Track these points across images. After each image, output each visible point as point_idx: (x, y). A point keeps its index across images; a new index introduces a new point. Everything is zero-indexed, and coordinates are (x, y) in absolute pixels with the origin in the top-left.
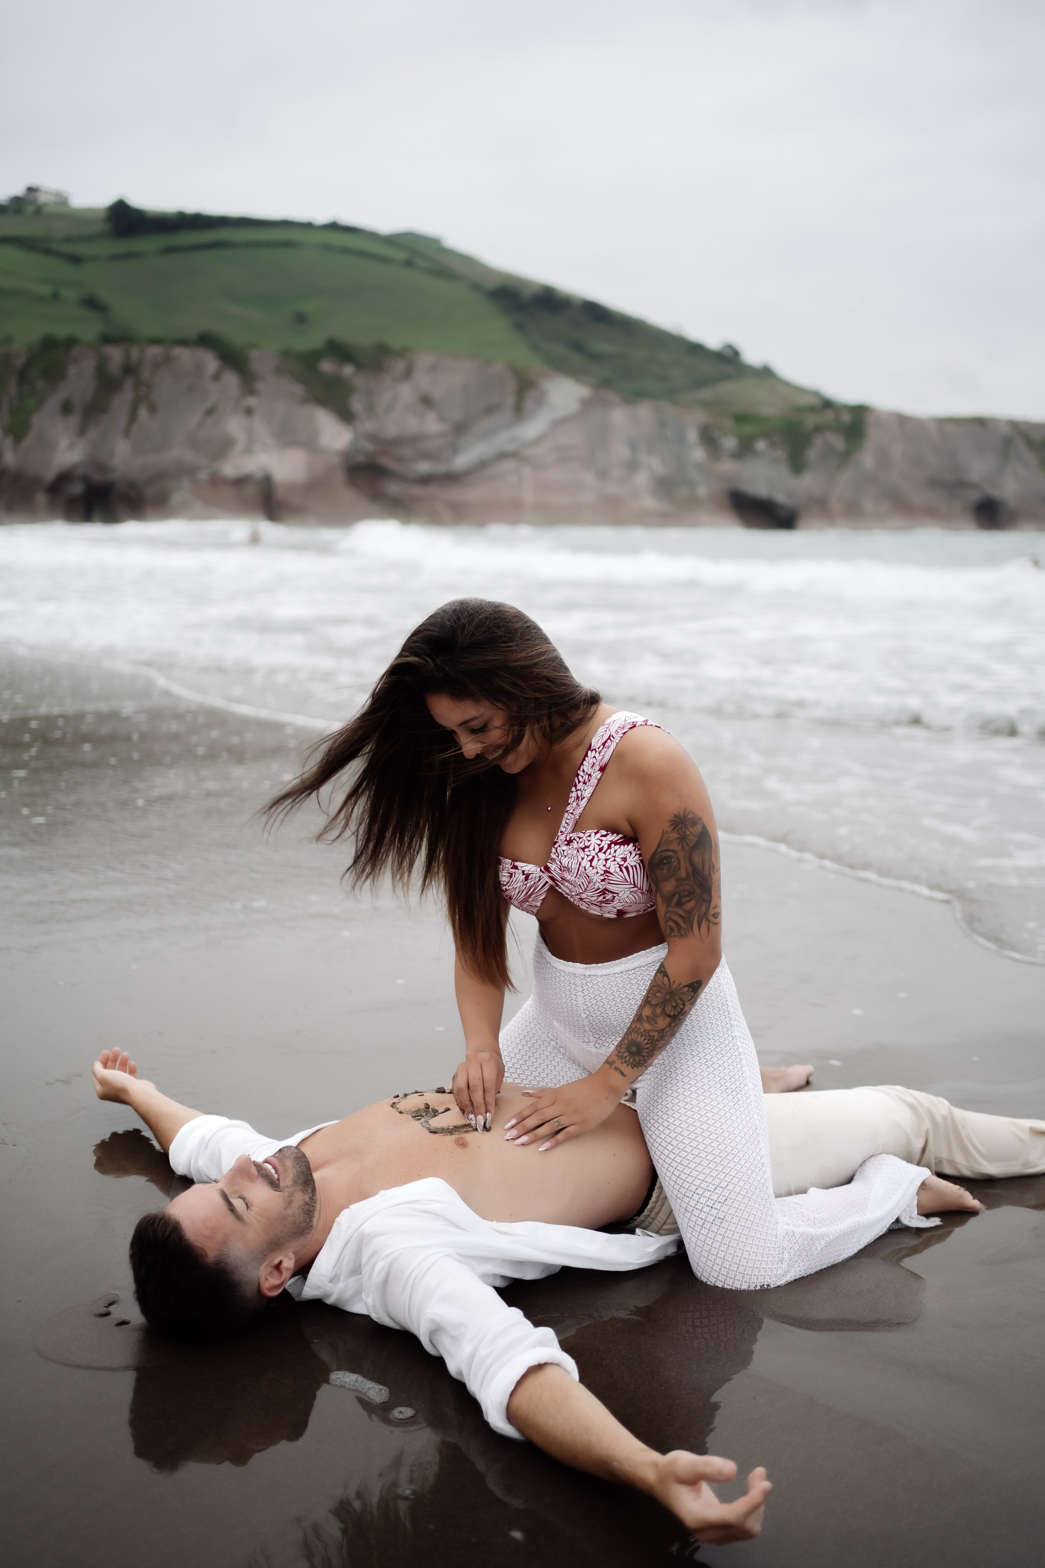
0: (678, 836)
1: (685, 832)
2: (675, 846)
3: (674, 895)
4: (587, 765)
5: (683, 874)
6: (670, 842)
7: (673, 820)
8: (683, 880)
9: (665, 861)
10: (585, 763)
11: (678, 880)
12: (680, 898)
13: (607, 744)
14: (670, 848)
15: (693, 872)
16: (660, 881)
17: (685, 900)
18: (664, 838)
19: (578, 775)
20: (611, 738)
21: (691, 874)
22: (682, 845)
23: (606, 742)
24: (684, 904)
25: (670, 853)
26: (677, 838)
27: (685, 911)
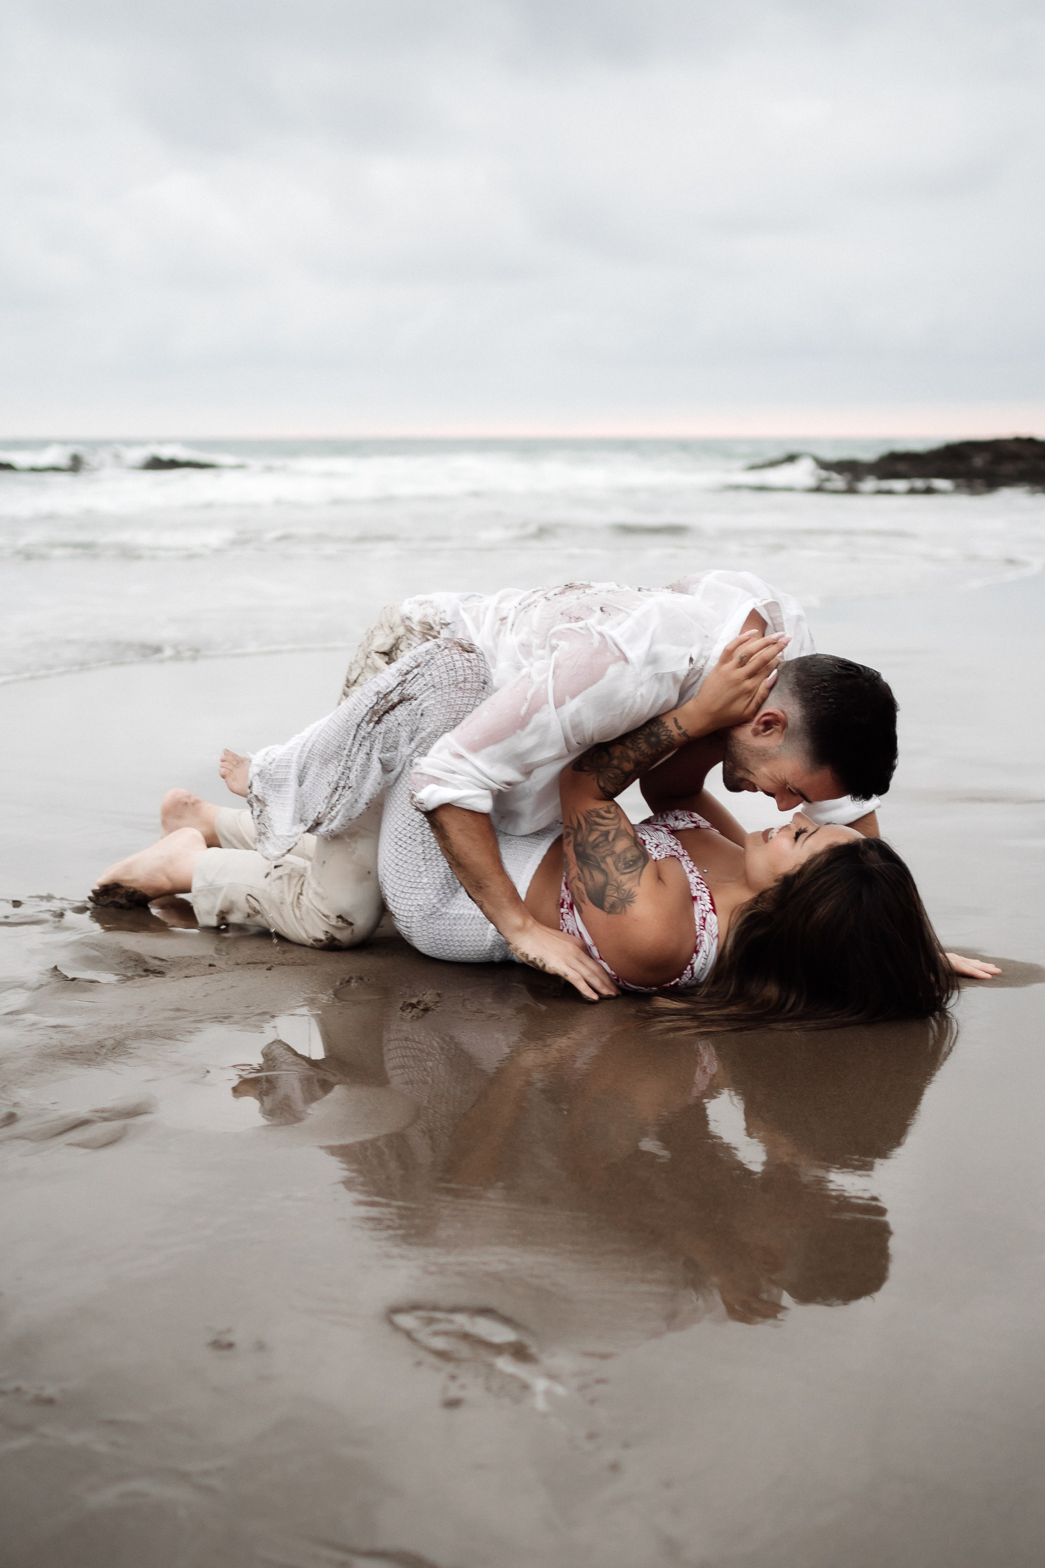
0: (624, 887)
1: (618, 894)
2: (624, 878)
3: (614, 840)
4: (706, 898)
5: (609, 860)
6: (630, 879)
7: (633, 897)
8: (609, 855)
9: (631, 863)
10: (709, 898)
11: (613, 853)
12: (607, 839)
13: (703, 921)
14: (629, 875)
15: (600, 865)
16: (632, 846)
17: (601, 839)
18: (637, 880)
19: (706, 887)
20: (702, 927)
21: (601, 863)
22: (617, 883)
23: (704, 922)
24: (601, 836)
25: (628, 870)
26: (623, 885)
27: (597, 830)
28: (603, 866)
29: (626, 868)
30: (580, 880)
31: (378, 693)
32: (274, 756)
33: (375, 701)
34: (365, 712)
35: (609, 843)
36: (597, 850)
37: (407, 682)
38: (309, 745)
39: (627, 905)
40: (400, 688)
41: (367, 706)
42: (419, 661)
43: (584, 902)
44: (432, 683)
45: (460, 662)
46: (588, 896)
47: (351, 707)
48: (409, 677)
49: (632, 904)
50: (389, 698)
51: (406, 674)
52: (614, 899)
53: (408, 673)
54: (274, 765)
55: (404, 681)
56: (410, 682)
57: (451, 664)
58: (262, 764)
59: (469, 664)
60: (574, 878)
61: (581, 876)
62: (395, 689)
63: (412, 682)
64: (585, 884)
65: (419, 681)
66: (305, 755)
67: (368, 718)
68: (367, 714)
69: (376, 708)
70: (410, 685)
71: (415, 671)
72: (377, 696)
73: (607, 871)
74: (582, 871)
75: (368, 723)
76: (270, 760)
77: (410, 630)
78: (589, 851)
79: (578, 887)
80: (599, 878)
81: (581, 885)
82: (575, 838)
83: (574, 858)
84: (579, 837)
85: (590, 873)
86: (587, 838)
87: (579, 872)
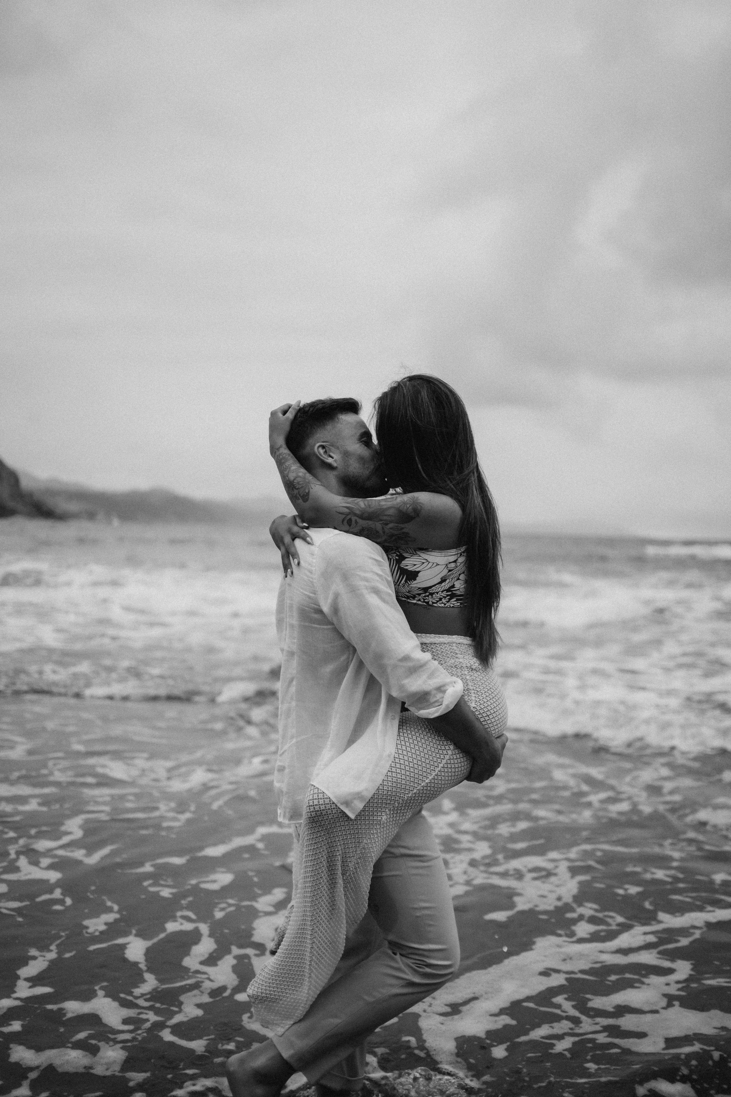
36: (371, 507)
46: (401, 523)
52: (410, 508)
60: (383, 528)
61: (385, 522)
78: (371, 510)
79: (391, 528)
80: (391, 512)
81: (391, 525)
82: (355, 515)
83: (370, 522)
84: (358, 512)
85: (386, 515)
86: (361, 508)
87: (381, 522)
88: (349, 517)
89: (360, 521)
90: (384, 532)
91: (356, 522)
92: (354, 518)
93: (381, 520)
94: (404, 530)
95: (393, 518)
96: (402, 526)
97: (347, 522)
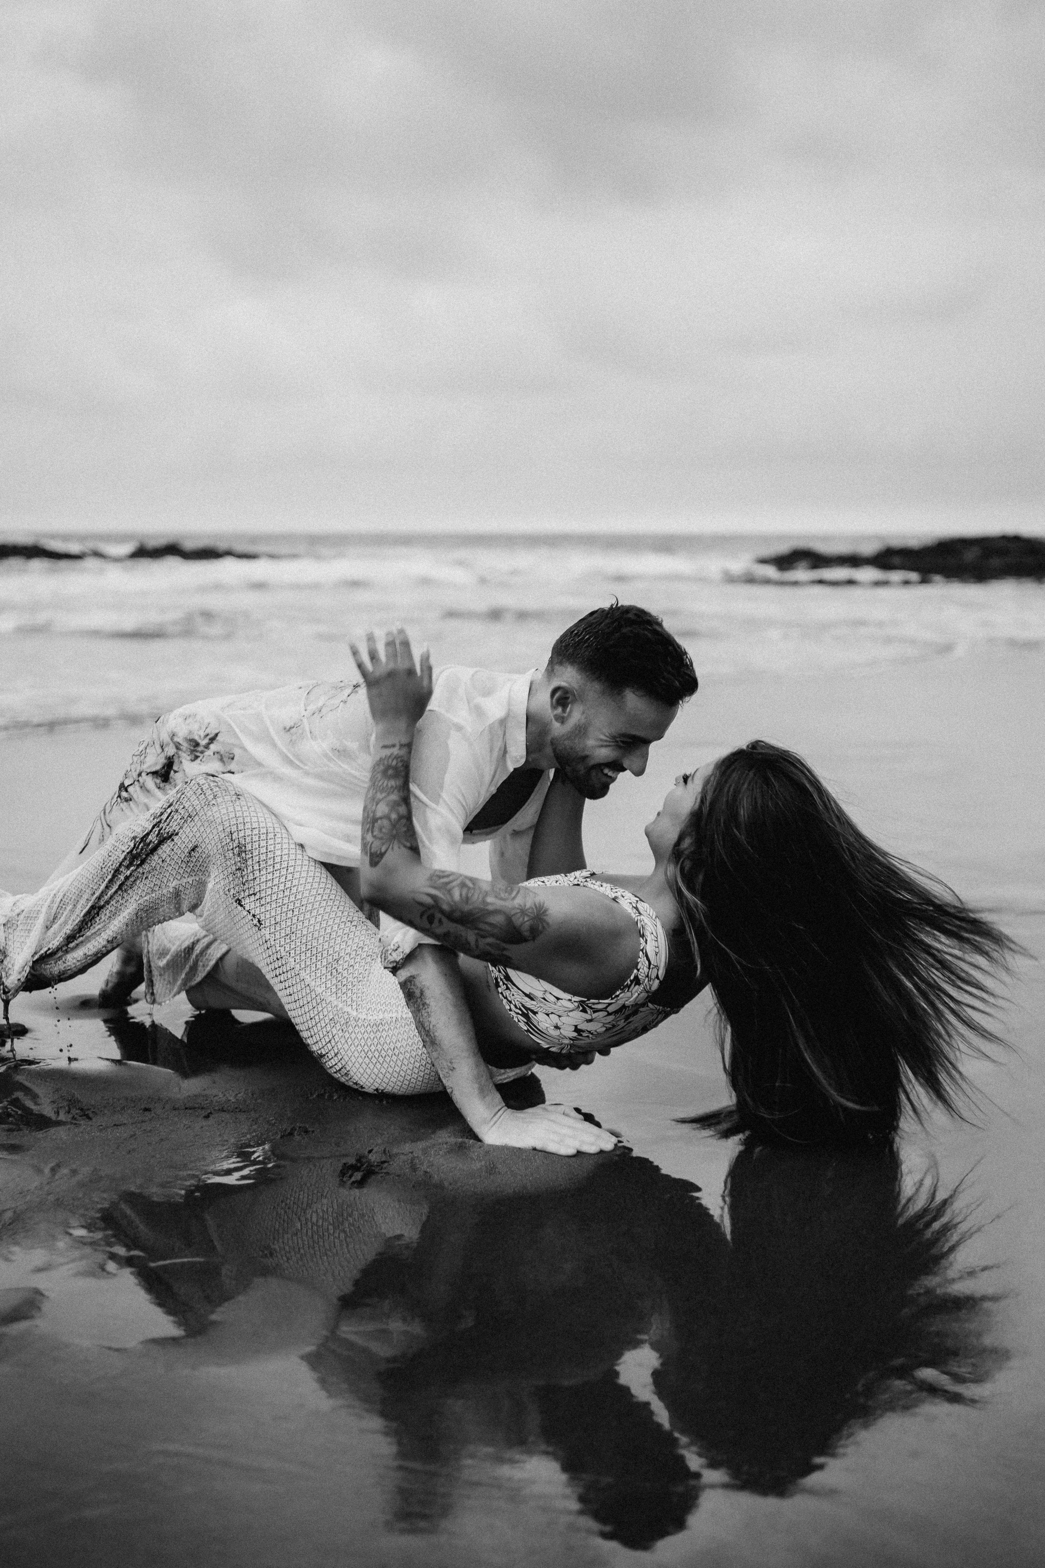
5: (491, 899)
7: (542, 906)
15: (487, 910)
21: (487, 908)
28: (490, 908)
29: (510, 894)
30: (483, 937)
31: (134, 838)
32: (22, 908)
33: (132, 845)
34: (122, 857)
35: (474, 889)
36: (470, 902)
37: (163, 822)
38: (61, 895)
39: (545, 917)
40: (157, 829)
41: (123, 851)
42: (171, 801)
43: (504, 949)
44: (187, 814)
45: (207, 785)
46: (504, 942)
47: (106, 854)
48: (164, 817)
49: (547, 913)
50: (148, 841)
51: (161, 815)
52: (527, 923)
53: (162, 814)
54: (22, 917)
55: (160, 822)
56: (165, 821)
57: (199, 790)
58: (10, 914)
59: (215, 784)
60: (477, 940)
61: (482, 933)
62: (151, 831)
63: (168, 820)
64: (493, 935)
65: (175, 817)
66: (56, 906)
67: (126, 863)
68: (125, 859)
69: (134, 852)
70: (166, 824)
71: (169, 811)
72: (133, 841)
73: (498, 908)
74: (476, 928)
75: (128, 867)
76: (17, 911)
77: (178, 746)
78: (467, 908)
79: (488, 944)
80: (498, 919)
81: (490, 940)
82: (442, 912)
83: (460, 927)
84: (445, 907)
85: (486, 923)
86: (453, 901)
87: (476, 931)
88: (431, 911)
89: (444, 920)
90: (477, 946)
91: (440, 921)
92: (438, 915)
93: (479, 929)
94: (505, 953)
95: (496, 931)
96: (504, 945)
97: (428, 917)
